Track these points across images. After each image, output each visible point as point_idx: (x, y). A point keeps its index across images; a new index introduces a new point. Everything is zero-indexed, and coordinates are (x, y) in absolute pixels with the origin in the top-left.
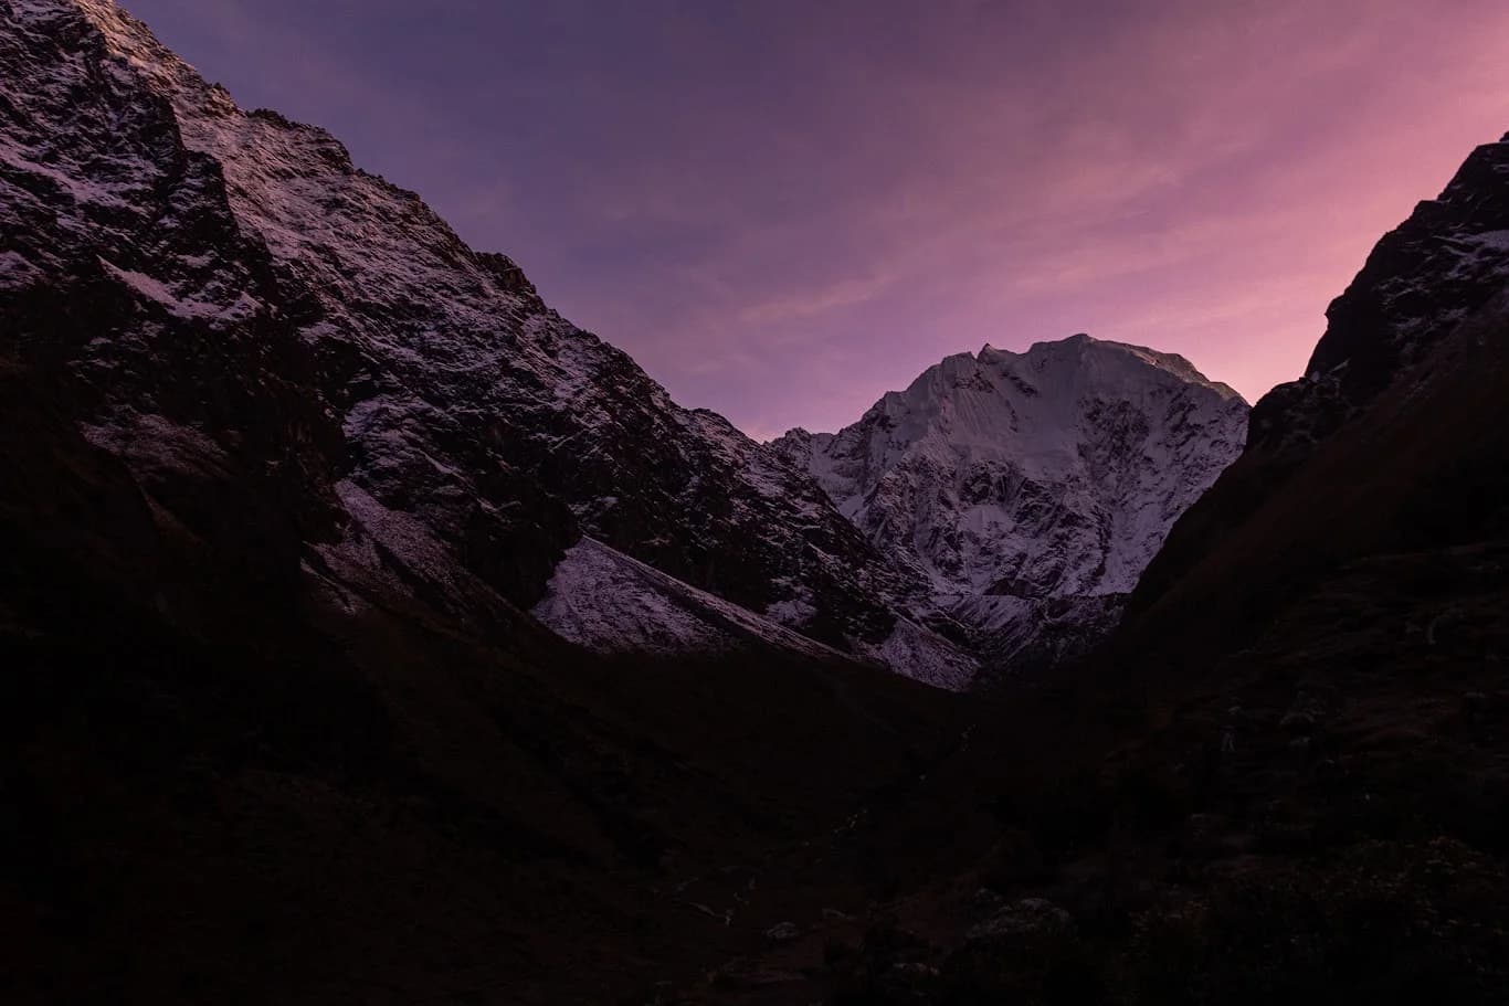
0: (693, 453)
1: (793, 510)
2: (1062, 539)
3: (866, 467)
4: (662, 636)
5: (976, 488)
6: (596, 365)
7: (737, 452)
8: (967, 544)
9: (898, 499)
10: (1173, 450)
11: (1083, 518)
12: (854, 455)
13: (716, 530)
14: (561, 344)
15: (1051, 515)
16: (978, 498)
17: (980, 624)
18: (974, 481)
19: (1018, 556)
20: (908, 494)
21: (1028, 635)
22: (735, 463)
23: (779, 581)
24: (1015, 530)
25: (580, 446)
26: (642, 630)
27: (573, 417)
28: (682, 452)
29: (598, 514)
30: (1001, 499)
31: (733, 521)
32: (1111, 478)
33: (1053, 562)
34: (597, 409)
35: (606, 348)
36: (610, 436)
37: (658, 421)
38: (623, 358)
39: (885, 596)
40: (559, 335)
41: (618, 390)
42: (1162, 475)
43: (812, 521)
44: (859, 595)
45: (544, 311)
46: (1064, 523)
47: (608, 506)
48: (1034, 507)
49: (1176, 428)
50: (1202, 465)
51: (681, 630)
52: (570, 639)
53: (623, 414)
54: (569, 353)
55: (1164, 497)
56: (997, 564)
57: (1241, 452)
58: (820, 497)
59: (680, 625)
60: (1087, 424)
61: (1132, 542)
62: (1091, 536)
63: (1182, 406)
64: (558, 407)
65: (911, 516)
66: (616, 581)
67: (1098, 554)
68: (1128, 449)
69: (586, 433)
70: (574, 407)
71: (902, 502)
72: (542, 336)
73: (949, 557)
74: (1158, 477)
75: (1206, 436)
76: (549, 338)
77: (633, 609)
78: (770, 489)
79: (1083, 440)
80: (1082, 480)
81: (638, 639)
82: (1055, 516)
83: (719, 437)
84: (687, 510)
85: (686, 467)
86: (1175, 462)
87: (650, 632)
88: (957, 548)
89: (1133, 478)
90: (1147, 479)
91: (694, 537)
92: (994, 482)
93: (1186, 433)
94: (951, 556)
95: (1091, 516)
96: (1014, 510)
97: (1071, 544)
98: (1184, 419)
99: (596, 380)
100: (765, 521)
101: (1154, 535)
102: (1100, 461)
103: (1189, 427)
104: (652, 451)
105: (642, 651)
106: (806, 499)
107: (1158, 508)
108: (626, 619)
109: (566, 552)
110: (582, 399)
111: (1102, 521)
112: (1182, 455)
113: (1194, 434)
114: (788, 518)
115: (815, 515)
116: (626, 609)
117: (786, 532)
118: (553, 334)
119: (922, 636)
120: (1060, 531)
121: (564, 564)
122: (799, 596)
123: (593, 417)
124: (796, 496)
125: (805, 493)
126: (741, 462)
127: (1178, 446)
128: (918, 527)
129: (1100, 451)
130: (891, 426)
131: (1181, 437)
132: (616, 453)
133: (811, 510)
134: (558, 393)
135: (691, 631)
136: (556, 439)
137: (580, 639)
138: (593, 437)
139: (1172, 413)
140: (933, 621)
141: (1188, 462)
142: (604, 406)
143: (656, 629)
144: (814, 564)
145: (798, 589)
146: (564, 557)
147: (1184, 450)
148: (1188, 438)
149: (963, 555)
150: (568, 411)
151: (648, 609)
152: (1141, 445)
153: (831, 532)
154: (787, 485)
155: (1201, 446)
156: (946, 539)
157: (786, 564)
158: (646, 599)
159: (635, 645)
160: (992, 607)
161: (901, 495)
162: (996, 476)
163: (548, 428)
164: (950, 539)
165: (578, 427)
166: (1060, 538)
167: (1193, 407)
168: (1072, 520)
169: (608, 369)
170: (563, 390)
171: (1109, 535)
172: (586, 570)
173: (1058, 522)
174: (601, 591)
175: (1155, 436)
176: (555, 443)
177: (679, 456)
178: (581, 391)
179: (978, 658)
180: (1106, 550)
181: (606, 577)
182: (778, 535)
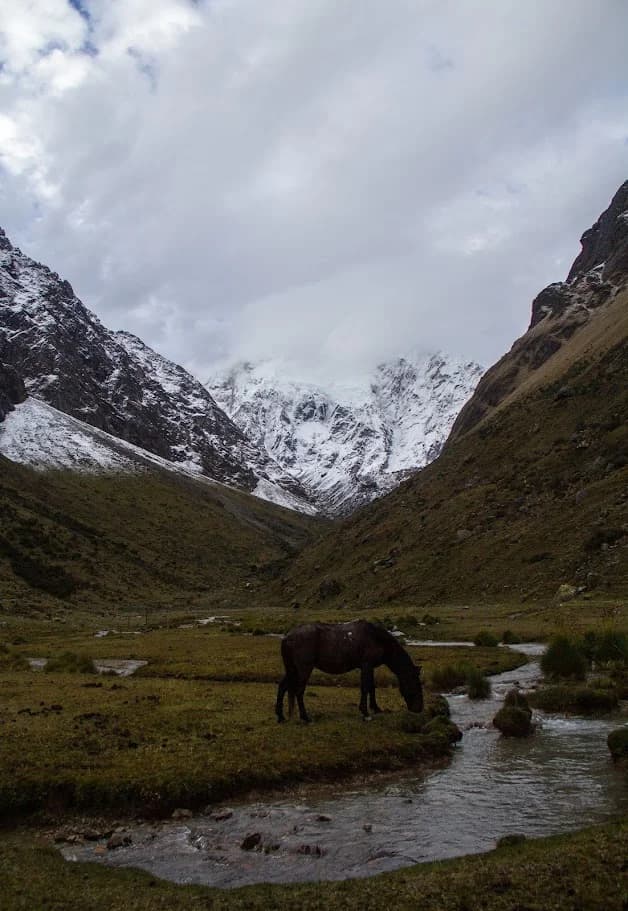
0: (116, 354)
1: (186, 402)
2: (361, 445)
3: (233, 396)
4: (87, 461)
5: (307, 410)
6: (46, 286)
7: (147, 362)
8: (299, 447)
9: (255, 416)
10: (431, 391)
11: (374, 432)
12: (225, 387)
13: (130, 408)
14: (21, 271)
15: (354, 428)
16: (307, 417)
17: (315, 487)
18: (305, 406)
19: (333, 455)
20: (261, 413)
21: (350, 491)
22: (146, 368)
23: (176, 447)
24: (330, 438)
25: (31, 338)
26: (71, 457)
27: (27, 318)
28: (107, 352)
29: (43, 387)
30: (322, 419)
31: (144, 404)
32: (392, 407)
33: (355, 459)
34: (46, 313)
35: (55, 276)
36: (54, 334)
37: (90, 330)
38: (66, 285)
39: (250, 465)
40: (20, 265)
41: (62, 306)
42: (424, 406)
43: (199, 411)
44: (232, 461)
45: (10, 248)
46: (363, 434)
47: (50, 381)
48: (343, 424)
49: (433, 377)
50: (450, 400)
51: (103, 458)
52: (13, 459)
53: (65, 322)
54: (27, 277)
55: (424, 421)
56: (319, 460)
57: (473, 393)
58: (205, 395)
59: (102, 456)
60: (377, 372)
61: (405, 448)
62: (379, 443)
63: (437, 363)
64: (17, 309)
65: (262, 427)
66: (52, 426)
67: (383, 455)
68: (403, 389)
69: (35, 329)
70: (27, 310)
71: (257, 418)
72: (8, 264)
73: (287, 456)
74: (422, 407)
75: (451, 382)
76: (12, 265)
77: (65, 444)
78: (170, 388)
79: (375, 382)
80: (375, 408)
81: (68, 463)
82: (357, 430)
83: (135, 351)
84: (110, 393)
85: (111, 365)
86: (432, 398)
87: (77, 458)
88: (294, 449)
89: (406, 407)
90: (415, 408)
91: (114, 411)
92: (317, 407)
93: (439, 380)
94: (289, 454)
95: (379, 430)
96: (330, 425)
97: (367, 448)
98: (438, 371)
99: (46, 296)
100: (166, 406)
101: (419, 443)
102: (385, 396)
103: (441, 376)
104: (86, 350)
105: (70, 470)
106: (196, 396)
107: (422, 427)
108: (59, 450)
109: (16, 406)
110: (35, 305)
111: (386, 434)
112: (437, 394)
113: (444, 381)
114: (182, 407)
115: (202, 407)
116: (60, 443)
117: (182, 415)
118: (16, 264)
119: (277, 490)
120: (360, 440)
121: (12, 414)
122: (191, 458)
123: (41, 319)
124: (189, 393)
125: (195, 392)
126: (150, 368)
127: (434, 388)
128: (267, 435)
129: (385, 390)
130: (251, 369)
131: (436, 382)
132: (58, 345)
133: (199, 403)
134: (16, 300)
135: (110, 460)
136: (13, 332)
137: (20, 460)
138: (41, 333)
139: (431, 366)
140: (284, 483)
141: (440, 398)
142: (50, 312)
143: (82, 457)
144: (201, 438)
145: (189, 454)
146: (13, 409)
147: (438, 391)
148: (440, 383)
149: (297, 454)
150: (23, 312)
151: (77, 444)
152: (410, 387)
153: (213, 419)
154: (182, 386)
155: (448, 388)
156: (286, 443)
157: (182, 436)
158: (76, 438)
159: (65, 466)
160: (322, 476)
161: (257, 413)
162: (319, 404)
163: (7, 323)
164: (288, 443)
165: (31, 325)
166: (360, 444)
167: (444, 364)
168: (367, 433)
169: (55, 289)
170: (21, 299)
171: (390, 442)
172: (29, 418)
173: (359, 434)
174: (40, 432)
175: (420, 381)
176: (12, 335)
177: (105, 355)
178: (34, 301)
179: (315, 506)
180: (388, 452)
181: (45, 423)
182: (175, 417)
